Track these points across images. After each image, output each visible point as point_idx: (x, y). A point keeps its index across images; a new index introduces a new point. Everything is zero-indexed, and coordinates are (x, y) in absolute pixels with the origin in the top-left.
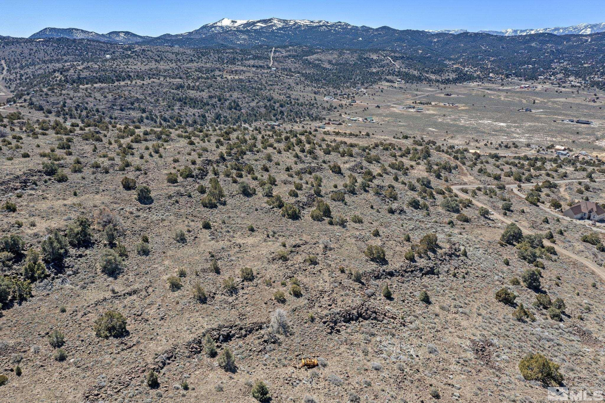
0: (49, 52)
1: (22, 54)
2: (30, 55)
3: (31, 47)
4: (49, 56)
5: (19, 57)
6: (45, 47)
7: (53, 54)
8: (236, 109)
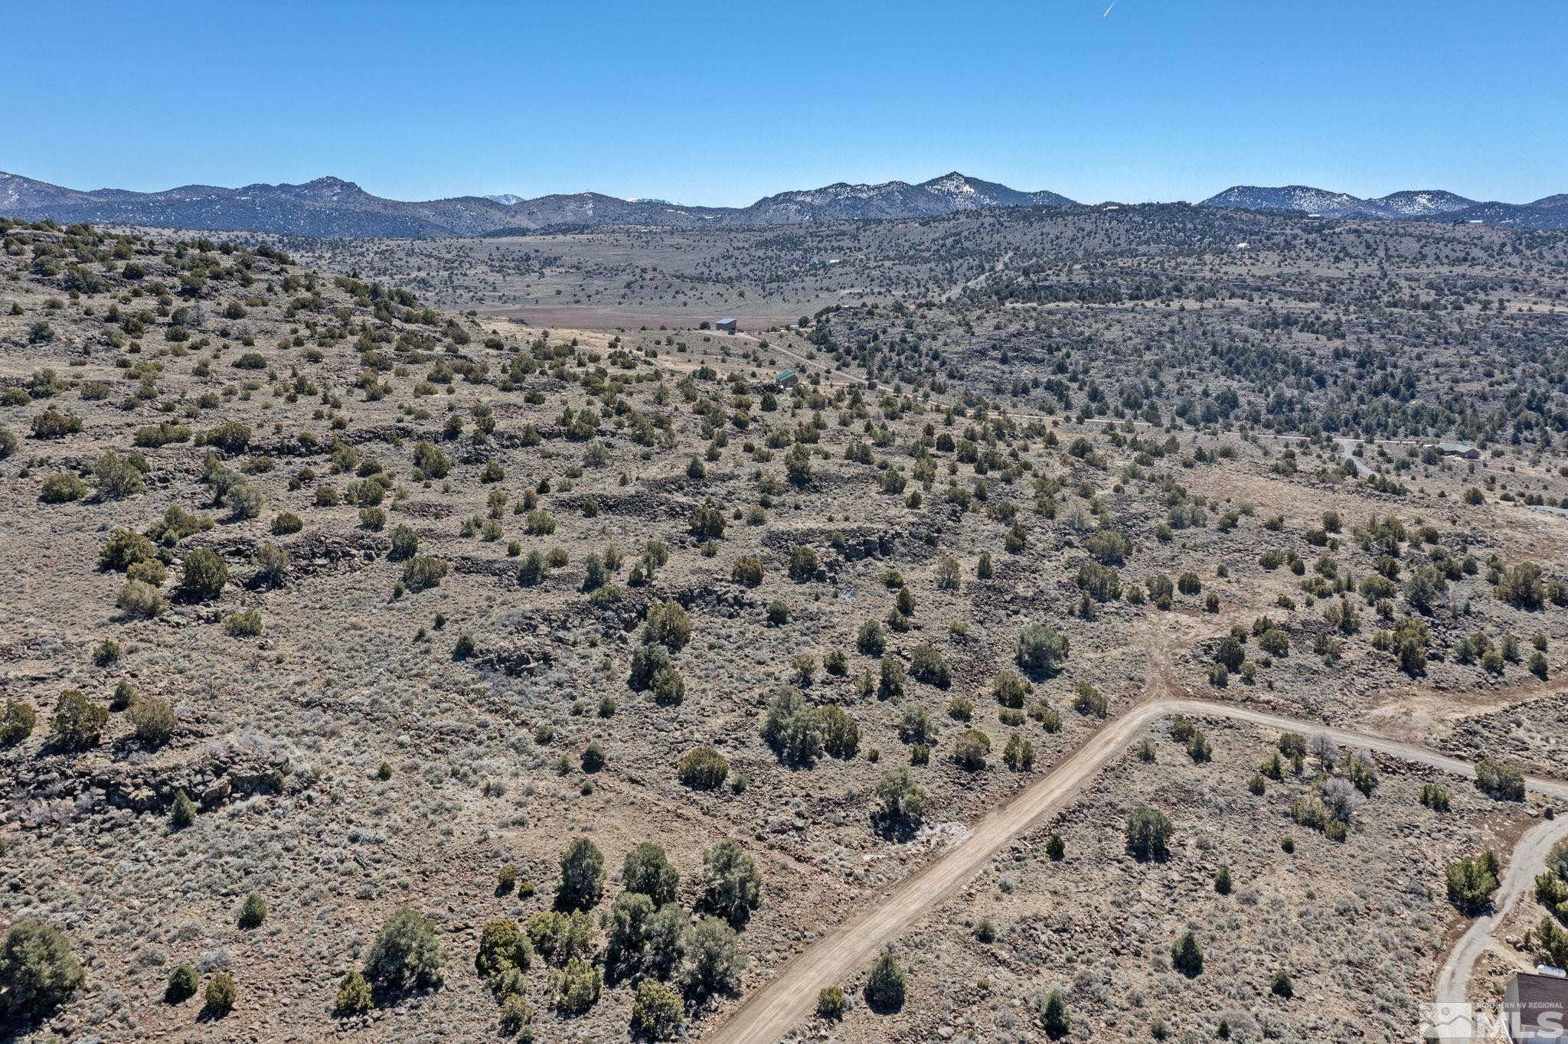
0: (1114, 236)
1: (1057, 238)
2: (1073, 240)
3: (1082, 225)
4: (1110, 246)
5: (1048, 246)
6: (1114, 223)
7: (1123, 238)
8: (1395, 394)
